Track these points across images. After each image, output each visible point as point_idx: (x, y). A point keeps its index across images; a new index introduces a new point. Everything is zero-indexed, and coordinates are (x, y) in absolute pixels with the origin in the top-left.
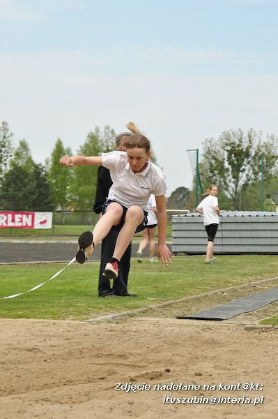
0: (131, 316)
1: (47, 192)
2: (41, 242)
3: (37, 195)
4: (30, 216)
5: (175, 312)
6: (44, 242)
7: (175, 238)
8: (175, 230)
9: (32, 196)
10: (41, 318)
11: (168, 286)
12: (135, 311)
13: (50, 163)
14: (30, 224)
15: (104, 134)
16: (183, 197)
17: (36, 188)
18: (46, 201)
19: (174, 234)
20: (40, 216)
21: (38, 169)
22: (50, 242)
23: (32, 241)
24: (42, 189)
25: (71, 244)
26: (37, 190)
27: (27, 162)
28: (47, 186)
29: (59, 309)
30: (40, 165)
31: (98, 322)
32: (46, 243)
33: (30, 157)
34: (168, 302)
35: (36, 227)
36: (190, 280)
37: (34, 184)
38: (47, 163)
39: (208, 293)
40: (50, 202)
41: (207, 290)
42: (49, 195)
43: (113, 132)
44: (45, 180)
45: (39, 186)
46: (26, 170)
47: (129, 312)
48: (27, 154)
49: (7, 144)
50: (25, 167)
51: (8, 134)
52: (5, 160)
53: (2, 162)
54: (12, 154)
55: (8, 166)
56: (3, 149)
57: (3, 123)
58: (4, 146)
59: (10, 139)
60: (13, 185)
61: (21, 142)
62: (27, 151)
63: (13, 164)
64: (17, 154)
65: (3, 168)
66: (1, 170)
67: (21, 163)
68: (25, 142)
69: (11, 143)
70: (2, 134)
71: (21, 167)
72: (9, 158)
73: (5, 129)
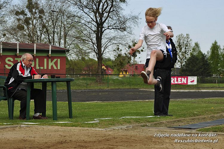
1: (208, 67)
2: (186, 91)
3: (203, 69)
4: (186, 78)
6: (188, 91)
9: (201, 70)
13: (210, 53)
14: (185, 82)
17: (202, 66)
18: (207, 72)
20: (190, 79)
21: (203, 56)
22: (191, 91)
23: (182, 91)
24: (205, 66)
25: (201, 91)
26: (203, 67)
27: (198, 53)
28: (208, 65)
30: (204, 54)
32: (189, 92)
33: (200, 50)
35: (188, 84)
37: (201, 64)
38: (208, 53)
40: (210, 73)
42: (209, 69)
44: (207, 61)
45: (204, 64)
46: (198, 57)
49: (188, 45)
50: (197, 56)
51: (189, 40)
52: (188, 53)
53: (186, 54)
54: (191, 49)
55: (189, 55)
56: (187, 47)
57: (187, 35)
58: (187, 46)
59: (190, 42)
60: (191, 64)
61: (195, 44)
62: (199, 47)
63: (191, 54)
64: (194, 49)
65: (187, 56)
66: (186, 58)
67: (195, 54)
68: (197, 43)
69: (191, 44)
70: (186, 40)
71: (195, 56)
72: (190, 51)
73: (188, 38)
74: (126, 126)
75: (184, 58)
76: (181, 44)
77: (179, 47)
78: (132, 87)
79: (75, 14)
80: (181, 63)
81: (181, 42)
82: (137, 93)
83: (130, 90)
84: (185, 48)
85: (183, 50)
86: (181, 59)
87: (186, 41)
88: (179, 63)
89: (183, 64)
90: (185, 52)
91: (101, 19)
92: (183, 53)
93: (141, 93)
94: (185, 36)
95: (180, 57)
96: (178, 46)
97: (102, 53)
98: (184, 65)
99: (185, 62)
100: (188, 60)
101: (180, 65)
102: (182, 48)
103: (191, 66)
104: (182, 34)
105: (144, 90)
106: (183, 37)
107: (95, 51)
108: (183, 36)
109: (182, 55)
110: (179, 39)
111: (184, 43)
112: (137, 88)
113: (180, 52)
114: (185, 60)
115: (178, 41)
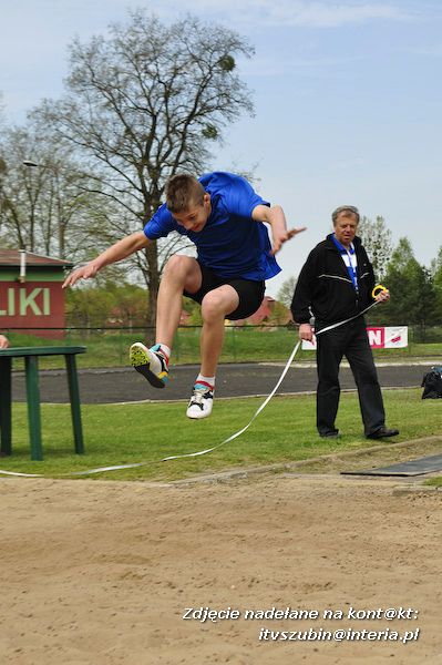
1: (434, 301)
2: (381, 365)
3: (421, 306)
4: (379, 332)
6: (386, 365)
9: (415, 308)
13: (437, 265)
14: (378, 343)
17: (419, 297)
20: (391, 332)
21: (421, 272)
22: (393, 364)
24: (426, 298)
25: (420, 366)
26: (421, 300)
27: (408, 266)
28: (434, 295)
30: (424, 268)
35: (386, 346)
37: (417, 293)
38: (433, 266)
40: (438, 315)
42: (437, 306)
44: (431, 287)
45: (423, 294)
46: (408, 275)
48: (409, 254)
49: (382, 245)
50: (406, 272)
51: (383, 232)
52: (381, 265)
53: (377, 267)
54: (390, 257)
55: (384, 271)
56: (378, 251)
57: (378, 219)
58: (379, 248)
59: (387, 238)
61: (401, 241)
62: (409, 251)
63: (391, 268)
64: (396, 256)
67: (400, 267)
68: (405, 240)
69: (388, 243)
70: (377, 233)
71: (399, 272)
72: (386, 262)
73: (380, 226)
74: (230, 474)
78: (240, 358)
79: (87, 170)
82: (254, 374)
83: (233, 366)
84: (375, 254)
87: (376, 236)
91: (155, 183)
93: (265, 375)
94: (374, 221)
97: (159, 269)
104: (365, 218)
105: (272, 364)
107: (140, 266)
111: (370, 240)
112: (252, 359)
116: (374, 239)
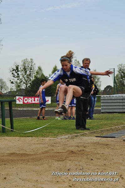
0: (76, 136)
5: (96, 135)
6: (47, 109)
7: (102, 106)
8: (102, 103)
10: (37, 137)
11: (95, 125)
12: (78, 134)
15: (74, 63)
16: (110, 90)
18: (50, 92)
19: (102, 104)
21: (46, 79)
27: (41, 76)
29: (46, 134)
30: (47, 77)
31: (61, 139)
33: (43, 74)
34: (93, 131)
36: (106, 122)
39: (112, 128)
41: (112, 126)
43: (78, 62)
47: (76, 135)
48: (41, 72)
49: (33, 68)
50: (40, 78)
51: (33, 64)
52: (32, 75)
53: (31, 76)
54: (35, 73)
55: (33, 78)
56: (31, 71)
57: (31, 59)
58: (31, 69)
59: (34, 66)
60: (35, 86)
61: (38, 68)
62: (41, 71)
63: (35, 77)
64: (37, 72)
65: (31, 79)
66: (30, 80)
67: (39, 76)
68: (40, 67)
69: (35, 68)
70: (31, 64)
71: (38, 78)
72: (34, 74)
73: (32, 62)
75: (29, 80)
76: (26, 68)
77: (24, 71)
80: (27, 85)
81: (26, 66)
84: (30, 71)
85: (28, 73)
86: (26, 81)
87: (31, 65)
88: (25, 84)
89: (28, 85)
90: (30, 75)
92: (28, 75)
94: (30, 60)
95: (25, 79)
96: (24, 69)
98: (29, 87)
99: (30, 83)
100: (33, 82)
101: (25, 87)
102: (27, 71)
103: (35, 88)
104: (27, 59)
106: (27, 62)
108: (27, 60)
109: (27, 77)
110: (24, 63)
111: (28, 67)
113: (25, 74)
114: (30, 82)
115: (23, 65)
116: (30, 66)
